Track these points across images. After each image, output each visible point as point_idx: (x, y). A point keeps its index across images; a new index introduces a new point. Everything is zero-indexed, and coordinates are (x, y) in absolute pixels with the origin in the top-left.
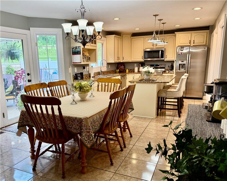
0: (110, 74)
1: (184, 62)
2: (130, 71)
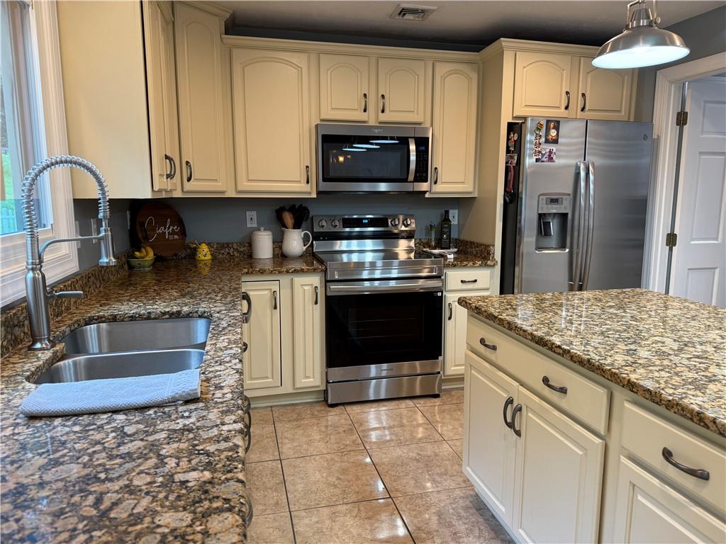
1: (562, 204)
2: (221, 256)
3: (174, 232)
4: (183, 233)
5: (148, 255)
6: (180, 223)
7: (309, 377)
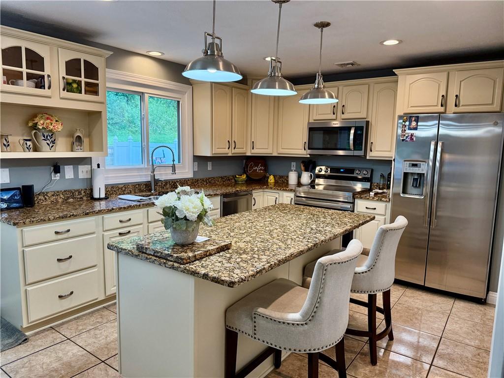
1: (420, 167)
2: (280, 181)
3: (261, 170)
4: (266, 170)
5: (244, 177)
6: (266, 166)
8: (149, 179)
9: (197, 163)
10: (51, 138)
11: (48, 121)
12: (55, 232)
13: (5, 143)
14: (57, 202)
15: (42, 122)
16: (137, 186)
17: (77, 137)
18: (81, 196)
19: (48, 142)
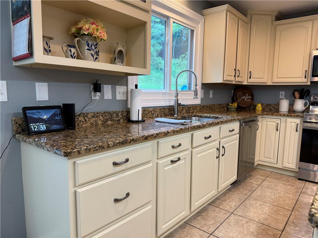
0: (211, 113)
2: (267, 109)
3: (248, 99)
4: (252, 99)
5: (235, 105)
6: (252, 95)
7: (290, 164)
8: (172, 103)
9: (203, 90)
10: (96, 48)
11: (94, 26)
12: (113, 163)
13: (46, 48)
14: (97, 125)
15: (87, 26)
16: (163, 110)
17: (119, 51)
18: (119, 118)
19: (92, 52)
